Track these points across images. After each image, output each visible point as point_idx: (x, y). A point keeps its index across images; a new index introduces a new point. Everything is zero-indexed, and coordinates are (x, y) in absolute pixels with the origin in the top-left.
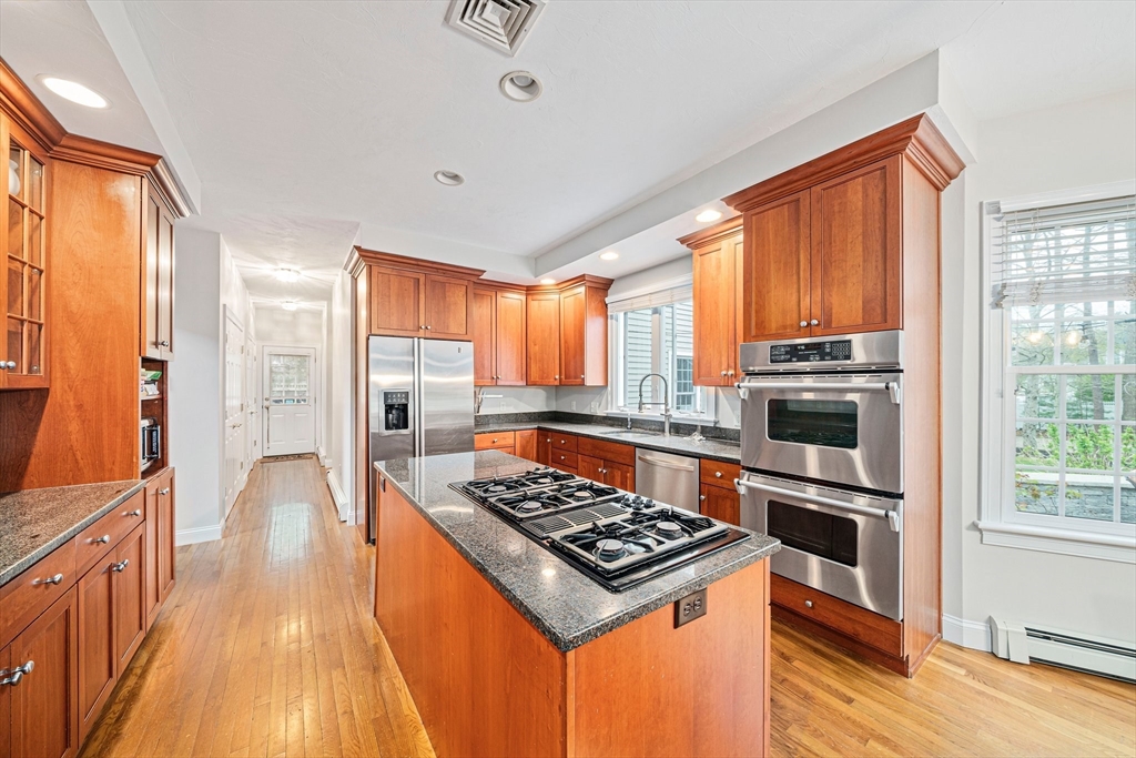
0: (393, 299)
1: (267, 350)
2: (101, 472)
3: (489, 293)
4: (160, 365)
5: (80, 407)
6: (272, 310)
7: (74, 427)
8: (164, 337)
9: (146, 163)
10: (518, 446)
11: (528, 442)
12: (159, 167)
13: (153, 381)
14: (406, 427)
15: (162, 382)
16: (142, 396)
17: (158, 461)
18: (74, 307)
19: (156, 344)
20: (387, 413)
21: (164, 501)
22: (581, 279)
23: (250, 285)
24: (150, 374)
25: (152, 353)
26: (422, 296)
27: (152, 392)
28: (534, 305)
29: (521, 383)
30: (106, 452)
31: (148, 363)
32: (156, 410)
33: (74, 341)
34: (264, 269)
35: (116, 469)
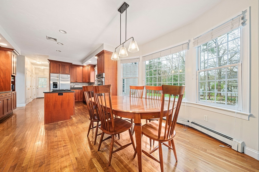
0: (55, 67)
1: (38, 76)
2: (6, 90)
3: (75, 67)
4: (14, 77)
5: (3, 81)
6: (39, 68)
7: (2, 84)
8: (15, 72)
9: (12, 50)
10: (79, 92)
11: (81, 92)
12: (14, 50)
13: (13, 79)
14: (57, 88)
15: (14, 79)
16: (11, 80)
17: (14, 90)
18: (2, 68)
19: (13, 73)
20: (53, 86)
21: (15, 95)
22: (90, 65)
23: (32, 64)
24: (13, 78)
25: (13, 75)
26: (60, 67)
27: (13, 80)
28: (84, 69)
29: (81, 82)
30: (6, 87)
31: (12, 76)
32: (14, 83)
33: (2, 73)
34: (34, 61)
35: (8, 89)
